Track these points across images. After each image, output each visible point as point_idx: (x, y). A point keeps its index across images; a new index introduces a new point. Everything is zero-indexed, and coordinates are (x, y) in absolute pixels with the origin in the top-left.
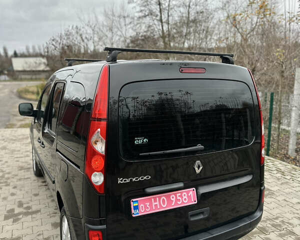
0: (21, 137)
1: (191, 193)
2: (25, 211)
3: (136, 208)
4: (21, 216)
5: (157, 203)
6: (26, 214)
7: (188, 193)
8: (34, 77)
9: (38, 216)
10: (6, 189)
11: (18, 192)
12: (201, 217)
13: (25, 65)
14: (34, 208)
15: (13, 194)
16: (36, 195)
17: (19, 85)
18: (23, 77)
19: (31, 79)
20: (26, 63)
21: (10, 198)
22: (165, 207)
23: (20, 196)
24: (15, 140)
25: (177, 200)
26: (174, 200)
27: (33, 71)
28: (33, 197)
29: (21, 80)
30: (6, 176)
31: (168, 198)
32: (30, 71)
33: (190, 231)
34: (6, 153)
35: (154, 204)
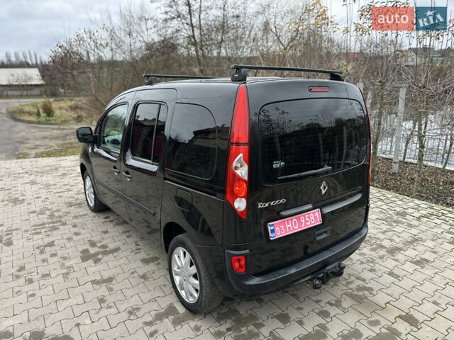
0: (48, 168)
1: (317, 214)
2: (101, 250)
3: (273, 231)
4: (100, 256)
5: (290, 225)
6: (106, 253)
7: (314, 213)
8: (25, 93)
9: (120, 254)
10: (65, 229)
11: (82, 231)
12: (325, 236)
13: (11, 78)
14: (111, 246)
15: (77, 234)
16: (106, 232)
17: (6, 103)
18: (10, 93)
19: (22, 96)
20: (13, 75)
21: (76, 238)
22: (297, 229)
23: (86, 235)
24: (42, 172)
25: (306, 221)
26: (303, 221)
27: (23, 85)
28: (103, 235)
29: (8, 97)
30: (56, 214)
31: (298, 219)
32: (18, 86)
33: (309, 251)
34: (40, 188)
35: (287, 226)
